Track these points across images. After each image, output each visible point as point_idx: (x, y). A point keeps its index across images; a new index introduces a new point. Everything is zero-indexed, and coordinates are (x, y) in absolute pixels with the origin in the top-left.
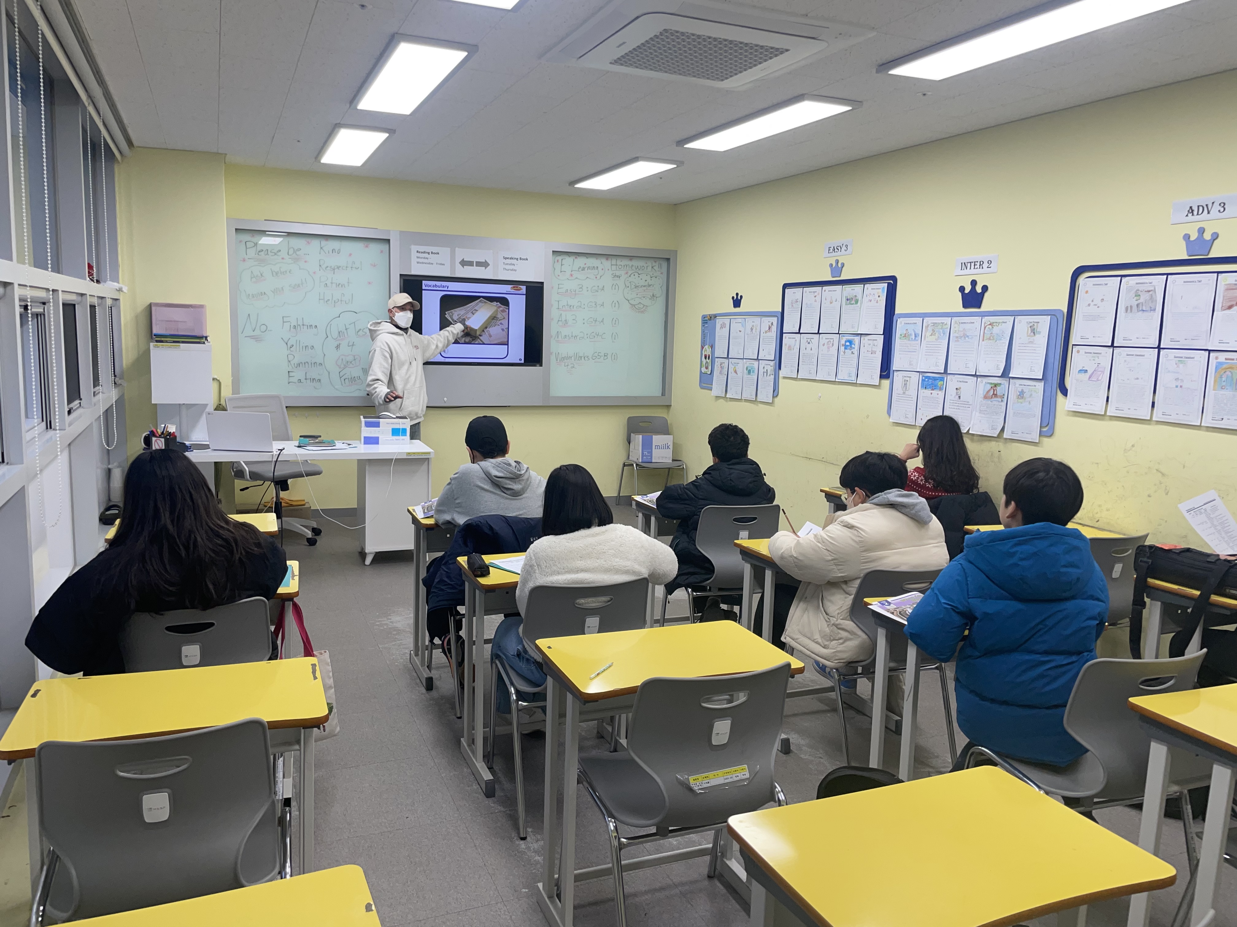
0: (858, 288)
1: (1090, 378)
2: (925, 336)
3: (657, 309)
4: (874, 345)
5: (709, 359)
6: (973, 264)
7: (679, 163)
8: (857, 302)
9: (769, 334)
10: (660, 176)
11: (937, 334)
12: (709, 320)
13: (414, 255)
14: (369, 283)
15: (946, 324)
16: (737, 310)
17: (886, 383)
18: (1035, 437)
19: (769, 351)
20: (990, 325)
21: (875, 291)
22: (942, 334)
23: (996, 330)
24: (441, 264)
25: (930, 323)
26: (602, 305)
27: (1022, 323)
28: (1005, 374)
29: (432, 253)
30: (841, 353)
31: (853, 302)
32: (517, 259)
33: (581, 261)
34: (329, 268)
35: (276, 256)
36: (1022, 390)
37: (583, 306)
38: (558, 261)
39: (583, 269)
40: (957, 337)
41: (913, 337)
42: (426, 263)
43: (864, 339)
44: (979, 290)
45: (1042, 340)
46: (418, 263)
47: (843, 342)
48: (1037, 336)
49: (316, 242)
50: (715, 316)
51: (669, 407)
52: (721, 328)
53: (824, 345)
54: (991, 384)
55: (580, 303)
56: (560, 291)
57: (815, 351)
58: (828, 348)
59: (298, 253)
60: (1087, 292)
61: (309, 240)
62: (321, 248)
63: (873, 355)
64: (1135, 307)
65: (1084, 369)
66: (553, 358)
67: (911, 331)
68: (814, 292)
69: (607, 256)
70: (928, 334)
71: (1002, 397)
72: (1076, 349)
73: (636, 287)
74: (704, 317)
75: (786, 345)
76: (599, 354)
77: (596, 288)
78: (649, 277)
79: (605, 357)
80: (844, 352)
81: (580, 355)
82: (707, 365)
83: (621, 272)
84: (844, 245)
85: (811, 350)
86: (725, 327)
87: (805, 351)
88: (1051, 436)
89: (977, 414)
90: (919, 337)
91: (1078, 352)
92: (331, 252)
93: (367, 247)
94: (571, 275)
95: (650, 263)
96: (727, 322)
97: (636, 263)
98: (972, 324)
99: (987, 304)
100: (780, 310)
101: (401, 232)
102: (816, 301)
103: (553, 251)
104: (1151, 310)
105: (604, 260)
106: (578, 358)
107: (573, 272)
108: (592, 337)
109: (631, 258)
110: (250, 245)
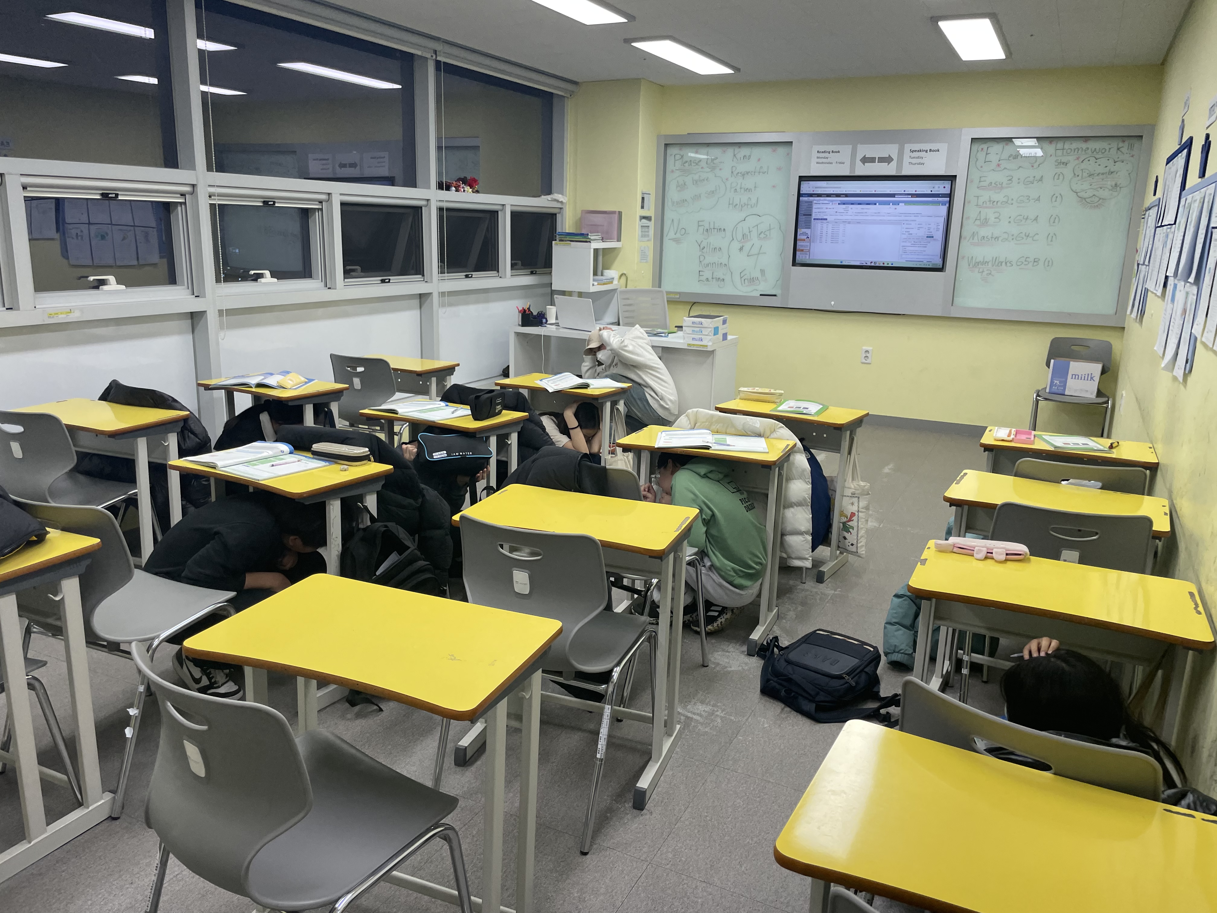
3: (1119, 203)
13: (814, 155)
16: (1154, 199)
24: (841, 163)
26: (1038, 200)
29: (833, 152)
32: (926, 151)
34: (739, 174)
35: (697, 167)
37: (1010, 202)
38: (982, 149)
39: (1016, 157)
42: (825, 163)
46: (817, 163)
49: (730, 151)
50: (1147, 209)
51: (1122, 329)
55: (1007, 197)
56: (982, 184)
59: (715, 161)
61: (725, 149)
62: (735, 155)
66: (961, 262)
69: (1051, 139)
74: (1144, 210)
76: (1027, 259)
77: (1031, 179)
78: (1111, 161)
79: (1035, 264)
81: (1001, 260)
83: (1071, 158)
84: (1188, 99)
92: (742, 158)
93: (776, 151)
94: (999, 165)
95: (1114, 144)
97: (1093, 145)
103: (972, 139)
106: (998, 263)
107: (1000, 162)
108: (1020, 239)
109: (1086, 139)
110: (678, 157)
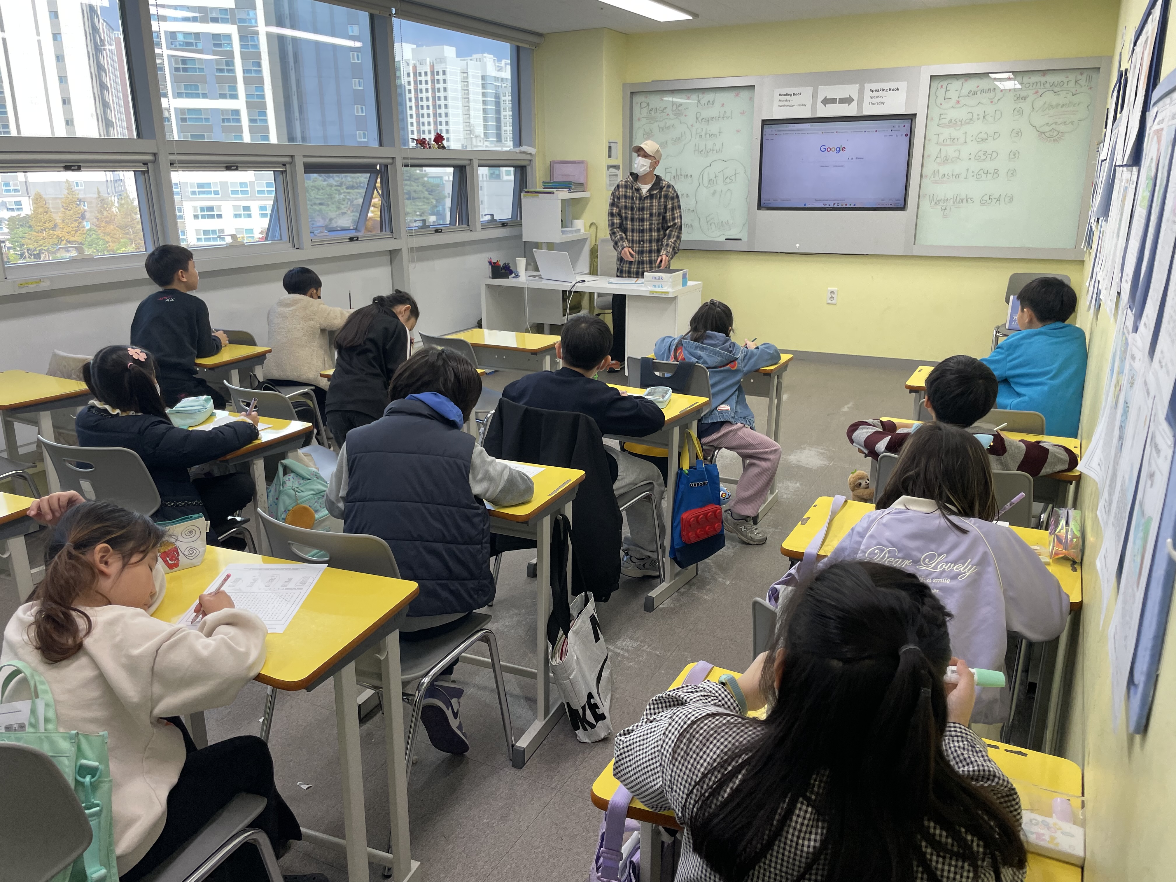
3: (1078, 136)
13: (777, 98)
24: (802, 105)
29: (794, 94)
32: (886, 91)
33: (971, 85)
34: (704, 120)
35: (663, 114)
37: (970, 138)
38: (942, 86)
39: (975, 93)
42: (788, 106)
46: (779, 106)
49: (694, 97)
51: (1082, 262)
59: (680, 108)
61: (689, 95)
62: (699, 101)
66: (922, 201)
73: (1050, 109)
76: (991, 197)
78: (1070, 94)
83: (1031, 92)
92: (706, 104)
93: (737, 95)
94: (958, 102)
95: (1073, 76)
103: (932, 76)
106: (959, 200)
107: (960, 99)
109: (1044, 72)
110: (644, 105)
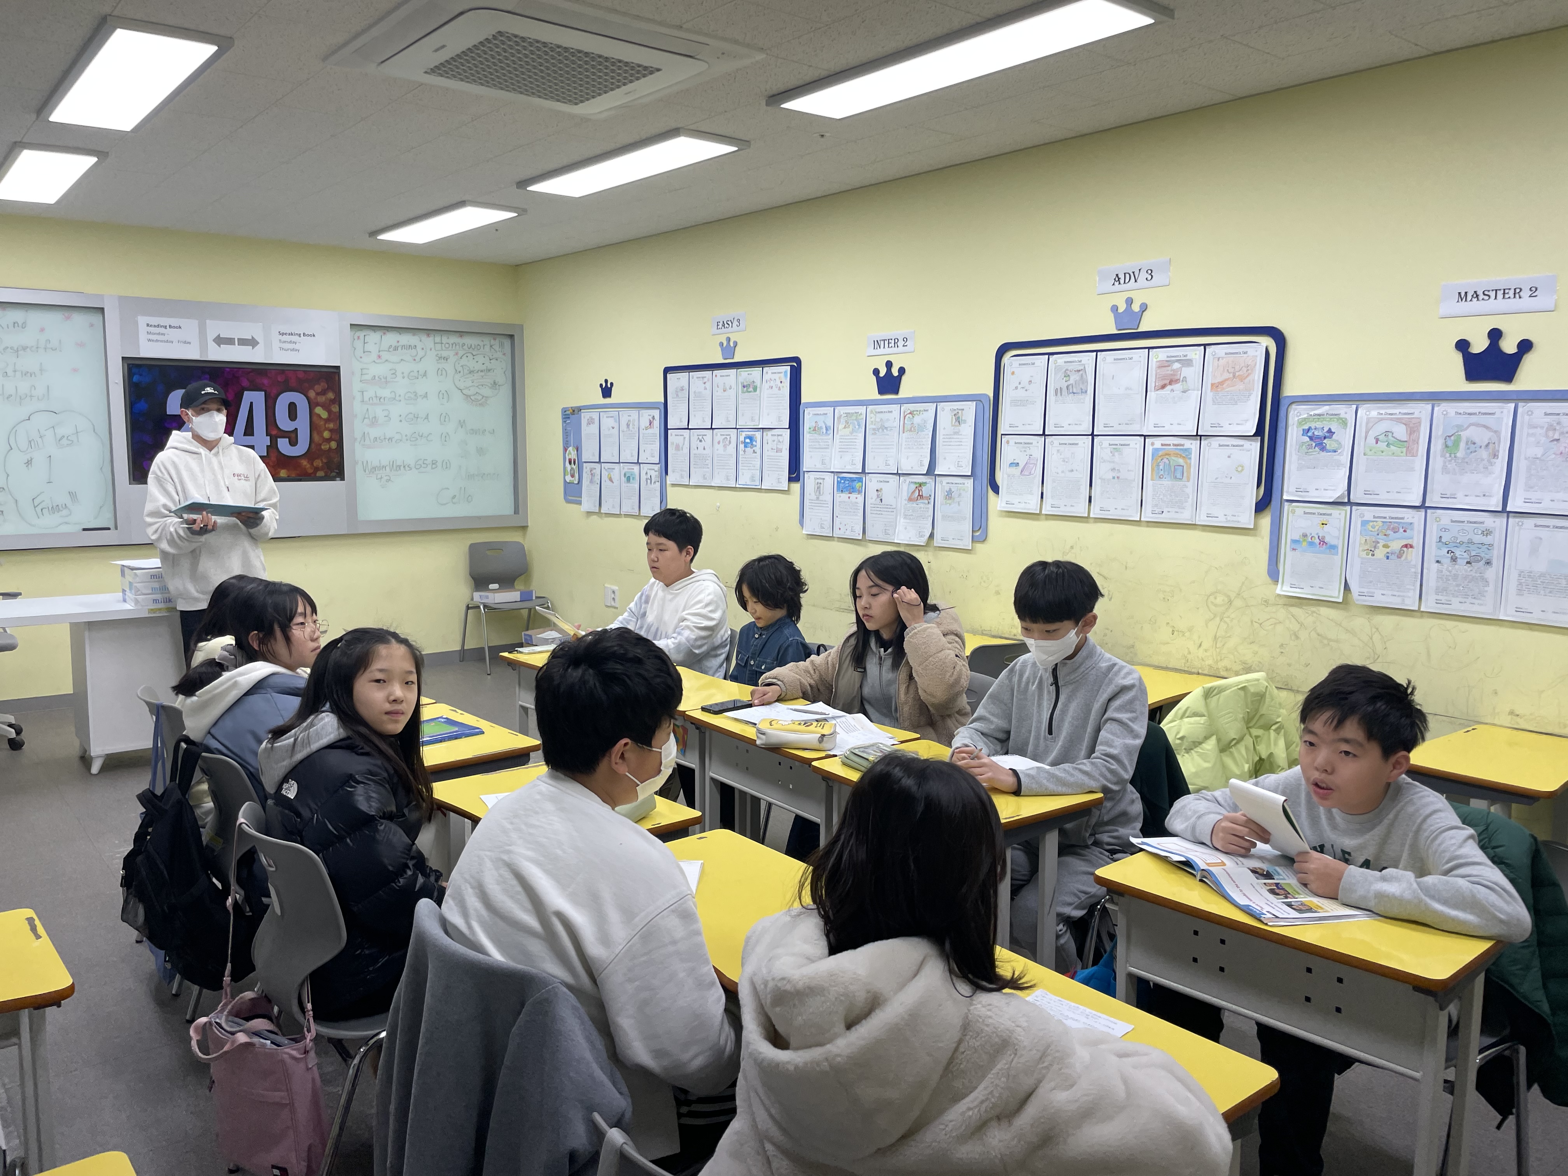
0: (756, 372)
1: (1022, 471)
2: (838, 428)
3: (500, 402)
4: (779, 442)
5: (574, 464)
6: (886, 342)
7: (522, 211)
8: (755, 389)
9: (650, 431)
10: (495, 228)
11: (851, 426)
12: (571, 415)
13: (143, 329)
14: (75, 370)
15: (861, 414)
16: (608, 401)
17: (796, 487)
18: (967, 543)
19: (652, 451)
20: (910, 413)
21: (777, 376)
22: (857, 427)
23: (917, 420)
24: (185, 342)
25: (842, 413)
26: (426, 396)
27: (946, 410)
28: (931, 471)
29: (170, 326)
30: (741, 452)
31: (751, 389)
32: (299, 336)
33: (391, 338)
36: (950, 490)
37: (397, 398)
38: (359, 337)
39: (396, 349)
40: (874, 429)
41: (824, 431)
42: (162, 341)
43: (767, 435)
44: (895, 372)
45: (968, 430)
46: (149, 340)
47: (742, 439)
48: (962, 425)
50: (580, 409)
51: (524, 528)
52: (589, 424)
53: (719, 443)
54: (916, 483)
55: (393, 393)
56: (365, 377)
57: (708, 451)
58: (725, 446)
60: (1013, 373)
63: (779, 454)
64: (1065, 389)
65: (1015, 462)
66: (359, 469)
67: (821, 424)
68: (703, 378)
69: (428, 332)
70: (841, 426)
71: (929, 498)
72: (1005, 439)
73: (471, 372)
74: (564, 410)
75: (673, 443)
76: (425, 462)
77: (416, 374)
79: (434, 466)
80: (744, 451)
81: (398, 464)
82: (572, 472)
83: (451, 353)
84: (735, 320)
85: (704, 449)
86: (593, 423)
87: (696, 451)
88: (984, 540)
89: (902, 520)
90: (830, 430)
91: (1008, 442)
92: (10, 326)
93: (68, 318)
94: (379, 357)
95: (487, 341)
96: (595, 416)
97: (468, 341)
98: (890, 414)
99: (906, 389)
100: (663, 401)
101: (121, 299)
102: (706, 389)
103: (351, 325)
104: (1082, 392)
105: (424, 337)
106: (397, 467)
107: (381, 353)
108: (414, 439)
109: (461, 334)
